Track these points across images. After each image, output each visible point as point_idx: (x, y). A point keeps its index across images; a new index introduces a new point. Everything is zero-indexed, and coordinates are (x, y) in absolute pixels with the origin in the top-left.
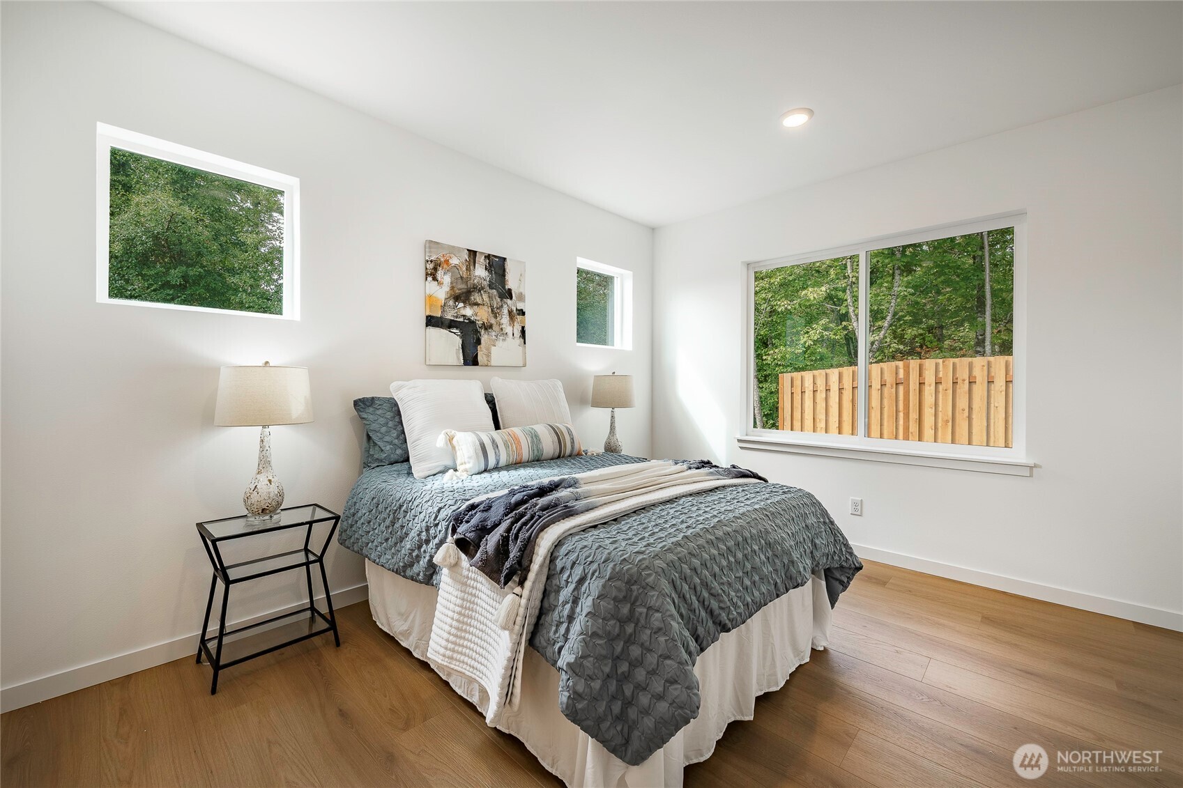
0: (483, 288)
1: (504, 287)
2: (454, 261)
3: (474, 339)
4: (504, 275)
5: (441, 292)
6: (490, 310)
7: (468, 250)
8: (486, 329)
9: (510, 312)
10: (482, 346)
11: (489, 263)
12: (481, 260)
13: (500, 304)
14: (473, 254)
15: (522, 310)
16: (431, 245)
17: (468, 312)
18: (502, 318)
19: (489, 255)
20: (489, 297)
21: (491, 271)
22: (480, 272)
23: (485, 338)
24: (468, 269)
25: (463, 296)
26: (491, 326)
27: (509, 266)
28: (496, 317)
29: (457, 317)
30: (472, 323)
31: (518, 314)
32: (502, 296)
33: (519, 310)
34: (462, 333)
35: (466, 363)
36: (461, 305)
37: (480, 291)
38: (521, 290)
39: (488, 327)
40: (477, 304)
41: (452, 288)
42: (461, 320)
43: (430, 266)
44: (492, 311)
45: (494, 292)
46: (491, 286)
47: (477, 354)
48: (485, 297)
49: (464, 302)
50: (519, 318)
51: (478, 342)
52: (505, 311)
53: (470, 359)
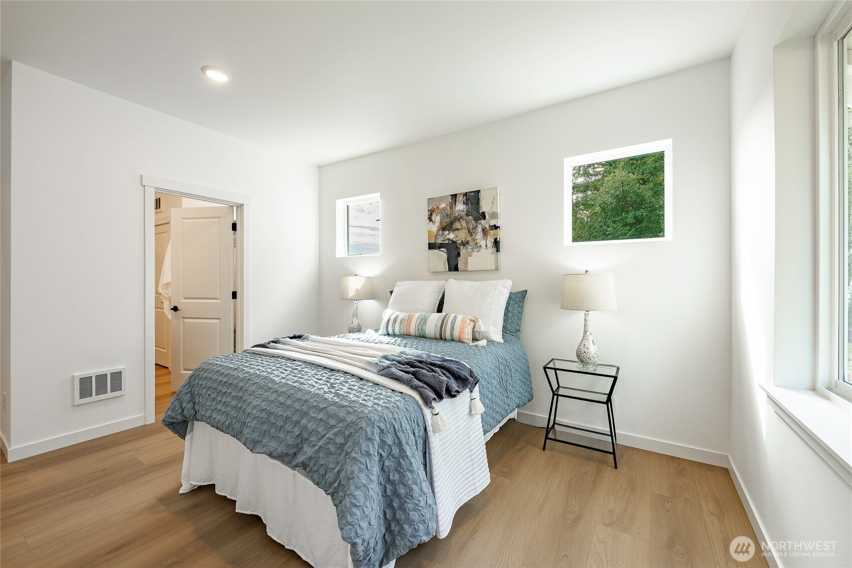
0: (461, 218)
1: (478, 212)
2: (443, 206)
3: (455, 253)
4: (478, 203)
5: (434, 228)
6: (467, 231)
7: (451, 195)
8: (464, 245)
9: (484, 230)
10: (461, 257)
11: (466, 198)
12: (460, 199)
13: (475, 225)
14: (454, 196)
15: (495, 225)
16: (430, 200)
17: (452, 236)
18: (476, 235)
19: (466, 193)
20: (466, 222)
21: (468, 204)
22: (460, 207)
23: (463, 251)
24: (451, 208)
25: (447, 227)
26: (468, 243)
27: (482, 195)
28: (472, 235)
29: (444, 241)
30: (454, 242)
31: (491, 230)
32: (477, 220)
33: (491, 226)
34: (447, 250)
35: (450, 270)
36: (447, 232)
37: (459, 220)
38: (494, 210)
39: (465, 244)
40: (458, 229)
41: (441, 223)
42: (447, 242)
43: (430, 212)
44: (468, 231)
45: (471, 217)
46: (467, 215)
47: (458, 263)
48: (463, 223)
49: (449, 230)
50: (492, 232)
51: (459, 255)
52: (480, 229)
53: (453, 266)
